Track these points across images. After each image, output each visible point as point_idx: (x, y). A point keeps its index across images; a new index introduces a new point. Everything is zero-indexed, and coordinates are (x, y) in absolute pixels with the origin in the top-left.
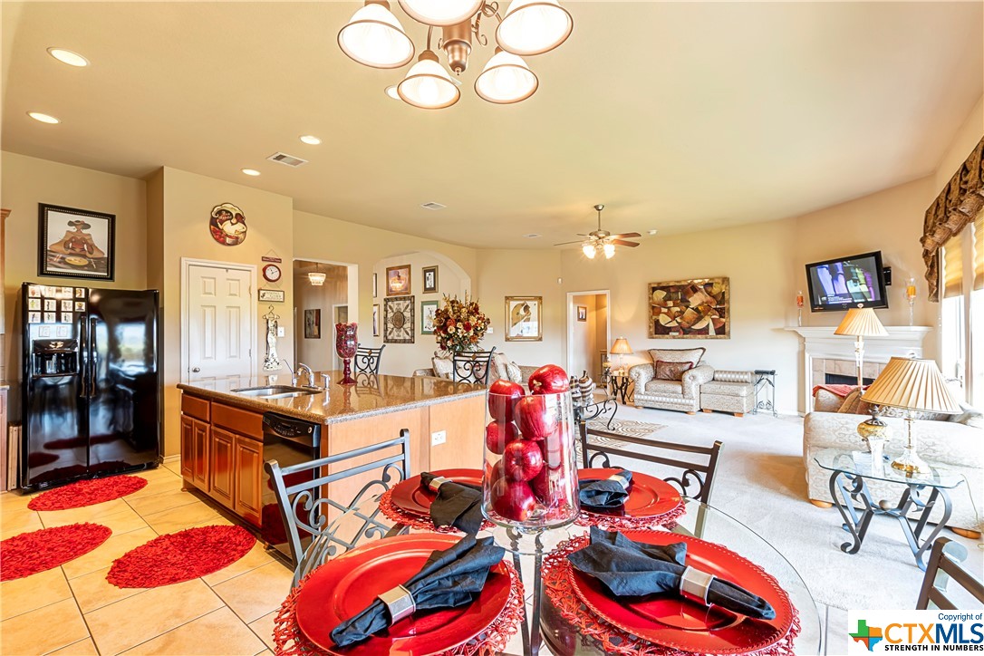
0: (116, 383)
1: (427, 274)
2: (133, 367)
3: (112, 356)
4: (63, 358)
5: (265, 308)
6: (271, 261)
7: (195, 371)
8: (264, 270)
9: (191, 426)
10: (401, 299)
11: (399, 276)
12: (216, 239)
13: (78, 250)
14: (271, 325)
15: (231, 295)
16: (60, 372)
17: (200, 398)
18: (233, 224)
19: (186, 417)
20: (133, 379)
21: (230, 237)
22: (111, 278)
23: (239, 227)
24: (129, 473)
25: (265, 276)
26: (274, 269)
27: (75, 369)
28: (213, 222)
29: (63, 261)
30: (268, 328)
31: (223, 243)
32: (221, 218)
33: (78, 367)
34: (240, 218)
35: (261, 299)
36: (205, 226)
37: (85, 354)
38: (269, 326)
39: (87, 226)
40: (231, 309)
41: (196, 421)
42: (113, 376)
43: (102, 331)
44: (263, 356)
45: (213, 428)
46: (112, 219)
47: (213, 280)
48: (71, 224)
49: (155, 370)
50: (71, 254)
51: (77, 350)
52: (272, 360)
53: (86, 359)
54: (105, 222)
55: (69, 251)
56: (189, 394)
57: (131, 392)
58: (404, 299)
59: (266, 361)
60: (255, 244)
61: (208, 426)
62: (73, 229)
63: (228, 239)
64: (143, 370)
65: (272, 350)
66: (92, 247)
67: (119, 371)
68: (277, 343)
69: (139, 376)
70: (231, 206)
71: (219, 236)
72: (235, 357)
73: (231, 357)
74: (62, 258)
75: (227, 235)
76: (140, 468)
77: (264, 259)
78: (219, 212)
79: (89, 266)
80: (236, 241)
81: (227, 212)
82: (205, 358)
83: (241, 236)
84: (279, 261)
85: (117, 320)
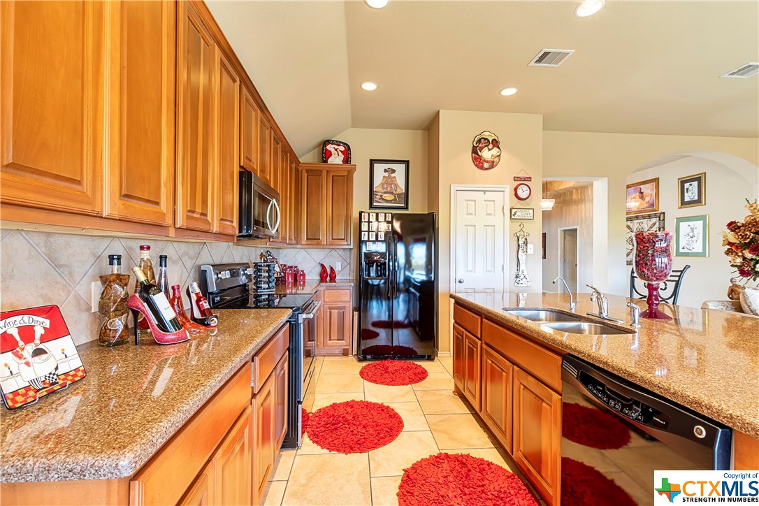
0: (409, 286)
1: (687, 185)
2: (419, 276)
3: (407, 266)
4: (379, 266)
5: (517, 224)
6: (522, 180)
7: (460, 282)
8: (516, 190)
9: (462, 336)
10: (644, 217)
11: (641, 193)
12: (476, 165)
13: (389, 189)
14: (521, 242)
15: (488, 214)
16: (378, 276)
17: (470, 311)
18: (489, 150)
19: (457, 326)
20: (419, 284)
21: (487, 162)
22: (406, 208)
23: (495, 151)
24: (415, 360)
25: (516, 195)
26: (525, 188)
27: (385, 275)
28: (475, 151)
29: (382, 198)
30: (519, 245)
31: (482, 168)
32: (480, 145)
33: (387, 273)
34: (496, 143)
35: (513, 217)
36: (468, 155)
37: (391, 264)
38: (520, 244)
39: (394, 171)
40: (488, 228)
41: (467, 333)
42: (407, 280)
43: (401, 249)
44: (514, 272)
45: (484, 346)
46: (407, 163)
47: (473, 202)
48: (385, 171)
49: (433, 279)
50: (385, 193)
51: (387, 261)
52: (522, 277)
53: (391, 267)
54: (403, 166)
55: (385, 190)
56: (461, 305)
57: (418, 294)
58: (650, 216)
59: (517, 277)
60: (508, 165)
61: (479, 342)
62: (386, 174)
63: (485, 164)
64: (424, 278)
65: (522, 267)
66: (396, 185)
67: (410, 277)
68: (526, 260)
69: (422, 282)
70: (488, 133)
71: (478, 161)
72: (491, 271)
73: (487, 271)
74: (381, 196)
75: (485, 161)
76: (422, 358)
77: (516, 179)
78: (479, 141)
79: (394, 201)
80: (493, 165)
81: (485, 139)
82: (468, 271)
83: (496, 160)
84: (529, 179)
85: (411, 240)
